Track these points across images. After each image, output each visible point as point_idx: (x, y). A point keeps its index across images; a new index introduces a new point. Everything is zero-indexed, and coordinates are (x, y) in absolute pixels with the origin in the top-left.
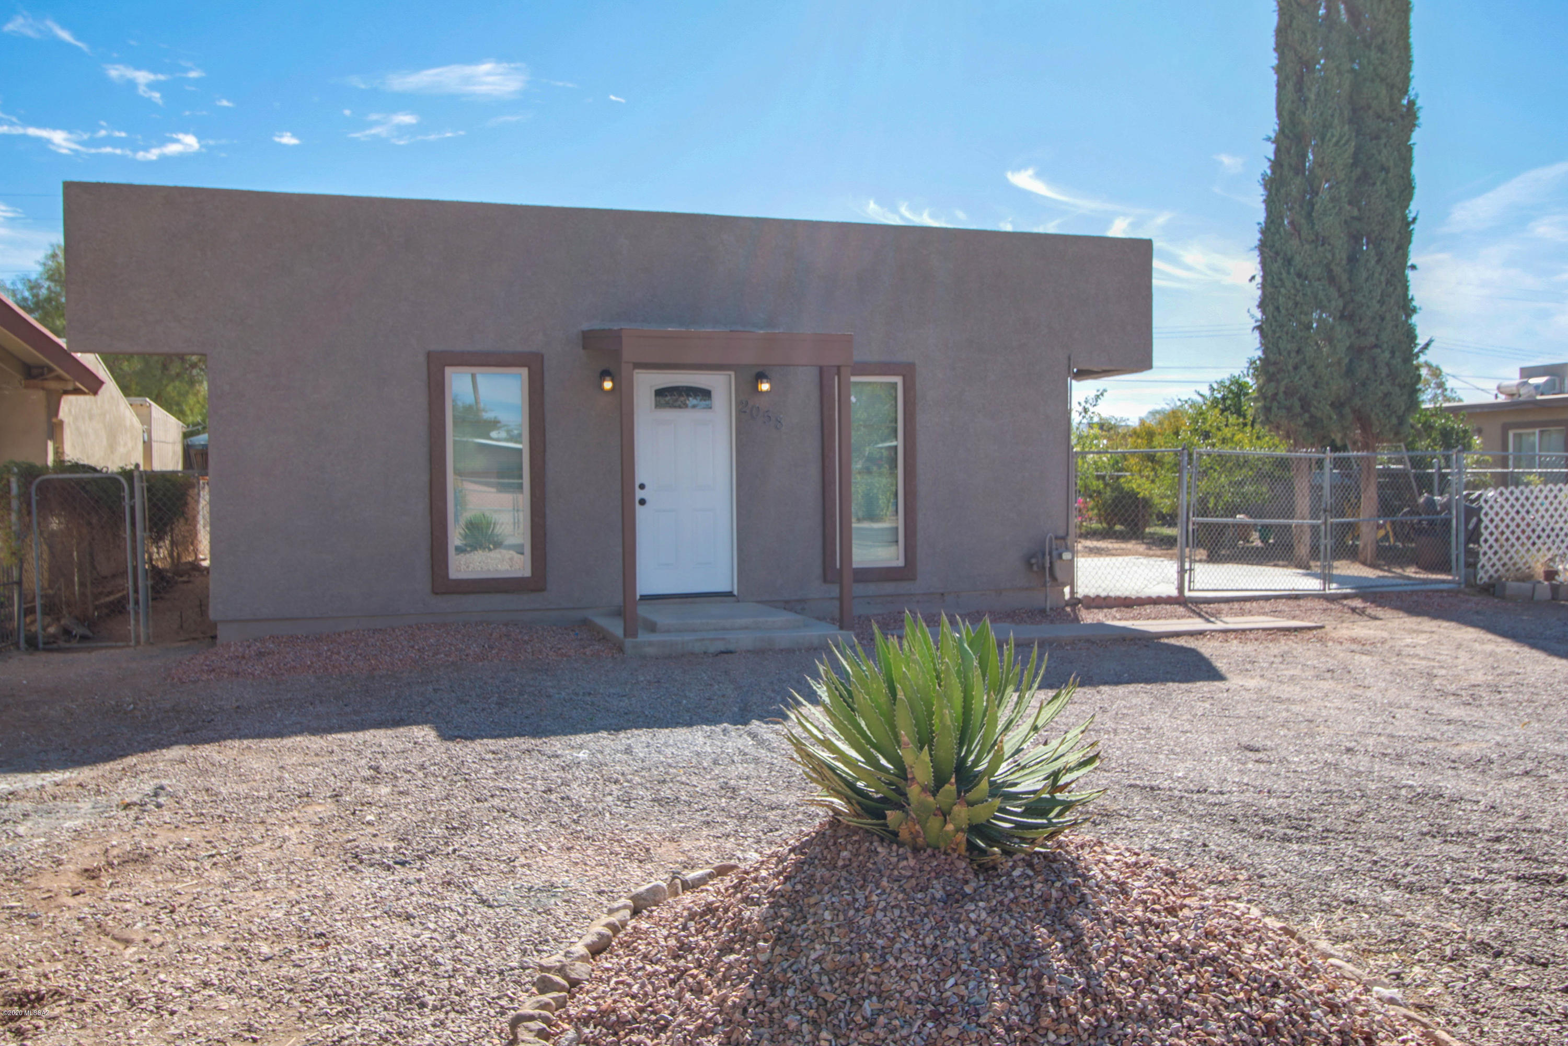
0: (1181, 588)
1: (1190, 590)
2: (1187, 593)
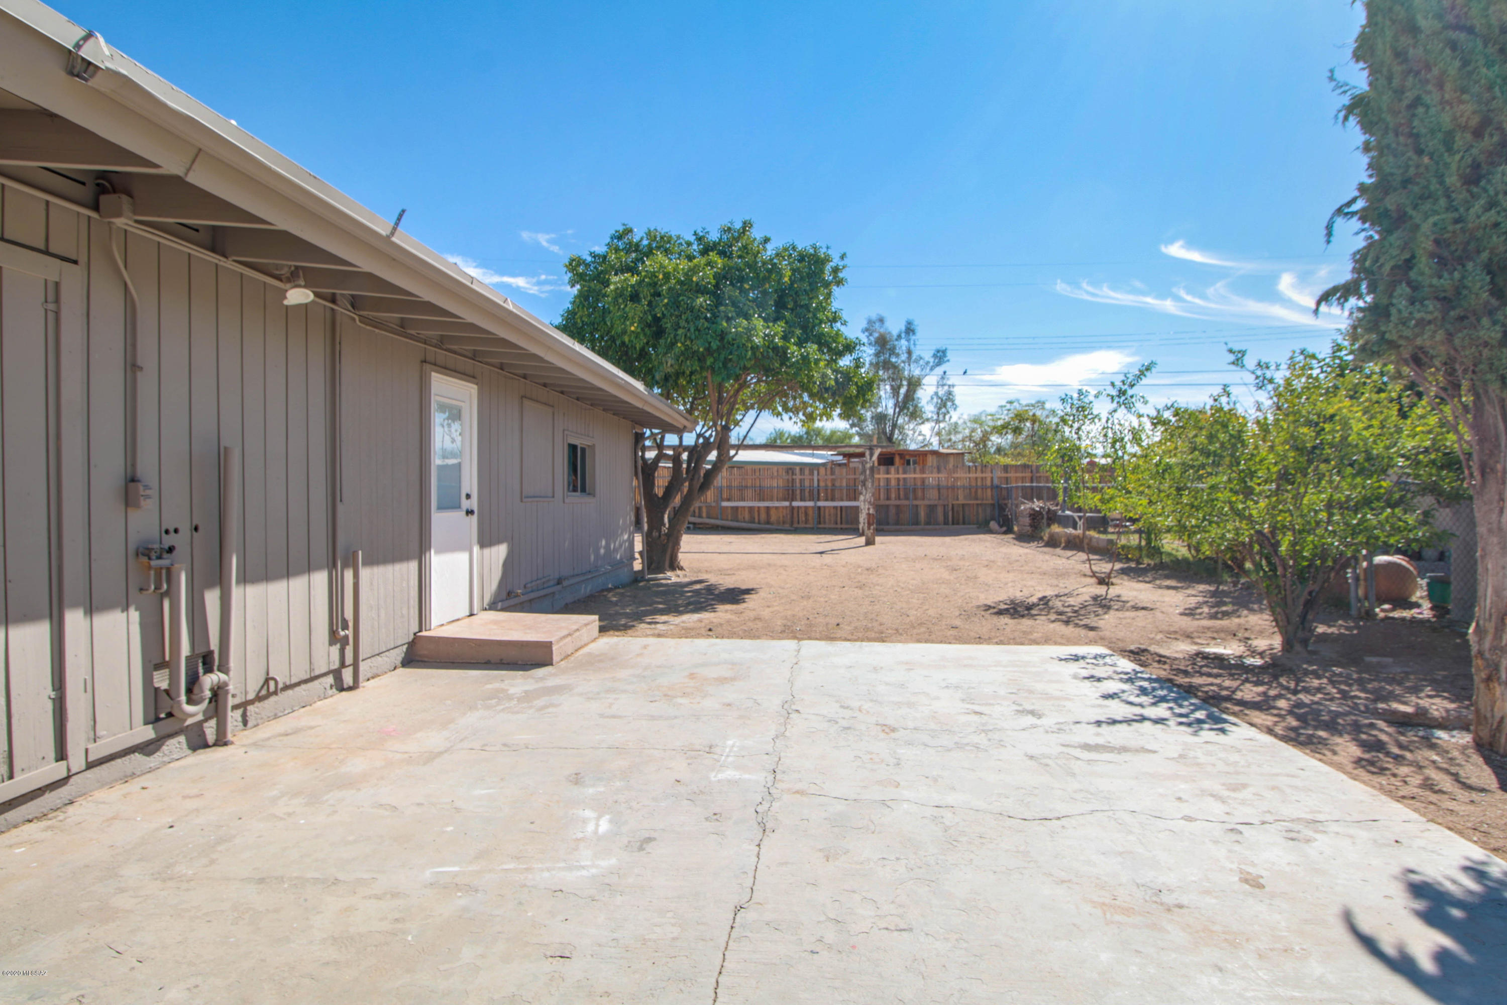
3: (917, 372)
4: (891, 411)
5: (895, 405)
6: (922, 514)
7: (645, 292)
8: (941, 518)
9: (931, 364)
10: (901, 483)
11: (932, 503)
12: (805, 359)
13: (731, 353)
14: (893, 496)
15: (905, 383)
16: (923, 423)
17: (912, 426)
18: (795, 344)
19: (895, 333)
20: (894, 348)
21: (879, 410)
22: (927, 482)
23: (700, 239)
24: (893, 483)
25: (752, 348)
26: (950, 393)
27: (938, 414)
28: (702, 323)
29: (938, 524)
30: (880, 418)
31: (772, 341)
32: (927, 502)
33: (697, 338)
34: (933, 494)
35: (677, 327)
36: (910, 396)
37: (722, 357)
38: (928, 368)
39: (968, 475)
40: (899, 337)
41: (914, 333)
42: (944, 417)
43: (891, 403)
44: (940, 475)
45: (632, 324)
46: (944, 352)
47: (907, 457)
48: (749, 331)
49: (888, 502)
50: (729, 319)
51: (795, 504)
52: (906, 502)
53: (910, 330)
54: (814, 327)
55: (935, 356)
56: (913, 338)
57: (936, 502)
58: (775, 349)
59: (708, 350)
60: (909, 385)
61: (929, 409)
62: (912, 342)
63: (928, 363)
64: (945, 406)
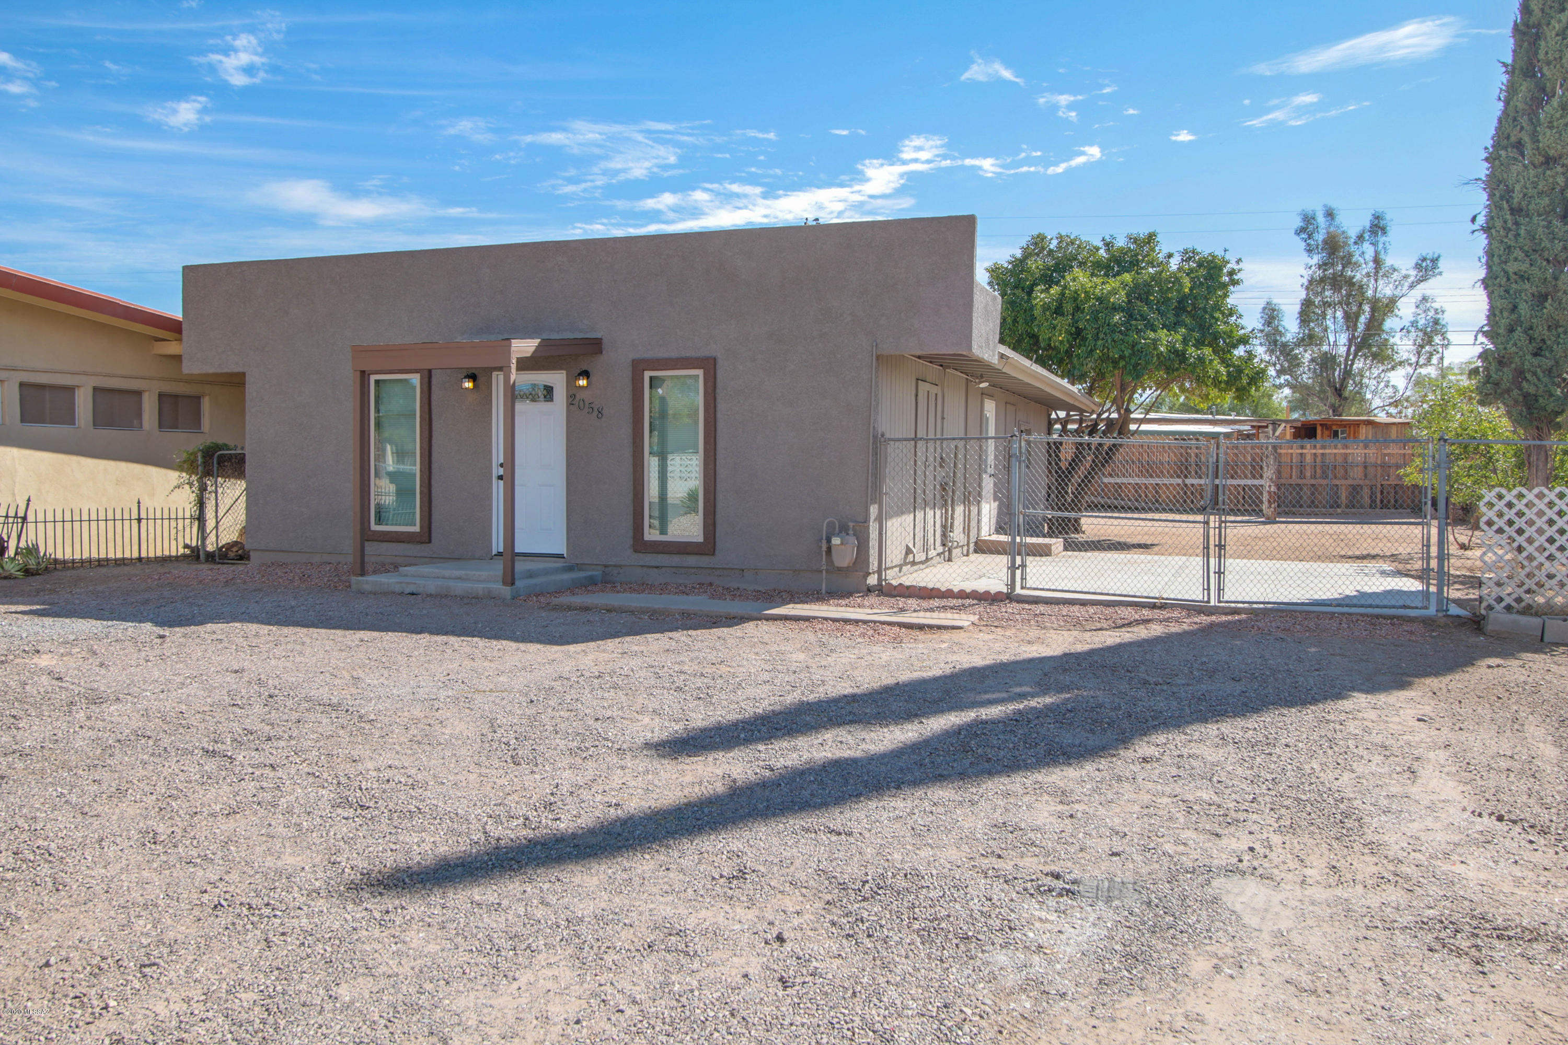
0: (1012, 585)
1: (1022, 588)
2: (1018, 590)
3: (1385, 290)
4: (1342, 350)
5: (1350, 341)
6: (1344, 496)
7: (1068, 307)
8: (1367, 500)
9: (1412, 279)
10: (1319, 459)
11: (1355, 483)
12: (1201, 360)
13: (1140, 359)
14: (1308, 474)
15: (1367, 308)
16: (1393, 368)
17: (1375, 372)
18: (1194, 345)
19: (1353, 233)
20: (1350, 255)
21: (1325, 348)
22: (1350, 459)
23: (1108, 245)
24: (1309, 459)
25: (1158, 355)
26: (1436, 322)
27: (1419, 353)
28: (1117, 336)
29: (1362, 507)
30: (1326, 362)
31: (1174, 347)
32: (1350, 482)
33: (1113, 347)
34: (1357, 474)
35: (1097, 338)
36: (1375, 325)
37: (1133, 361)
38: (1406, 285)
39: (1402, 452)
40: (1360, 238)
41: (1384, 230)
42: (1429, 359)
43: (1343, 339)
44: (1366, 451)
45: (1060, 335)
46: (1435, 261)
47: (1334, 428)
48: (1155, 342)
49: (1300, 481)
50: (1138, 331)
51: (1189, 481)
52: (1324, 482)
53: (1377, 227)
54: (1211, 325)
55: (1418, 267)
56: (1382, 239)
57: (1361, 483)
58: (1176, 352)
59: (1122, 357)
60: (1373, 310)
61: (1404, 346)
62: (1381, 246)
63: (1406, 277)
64: (1430, 342)
